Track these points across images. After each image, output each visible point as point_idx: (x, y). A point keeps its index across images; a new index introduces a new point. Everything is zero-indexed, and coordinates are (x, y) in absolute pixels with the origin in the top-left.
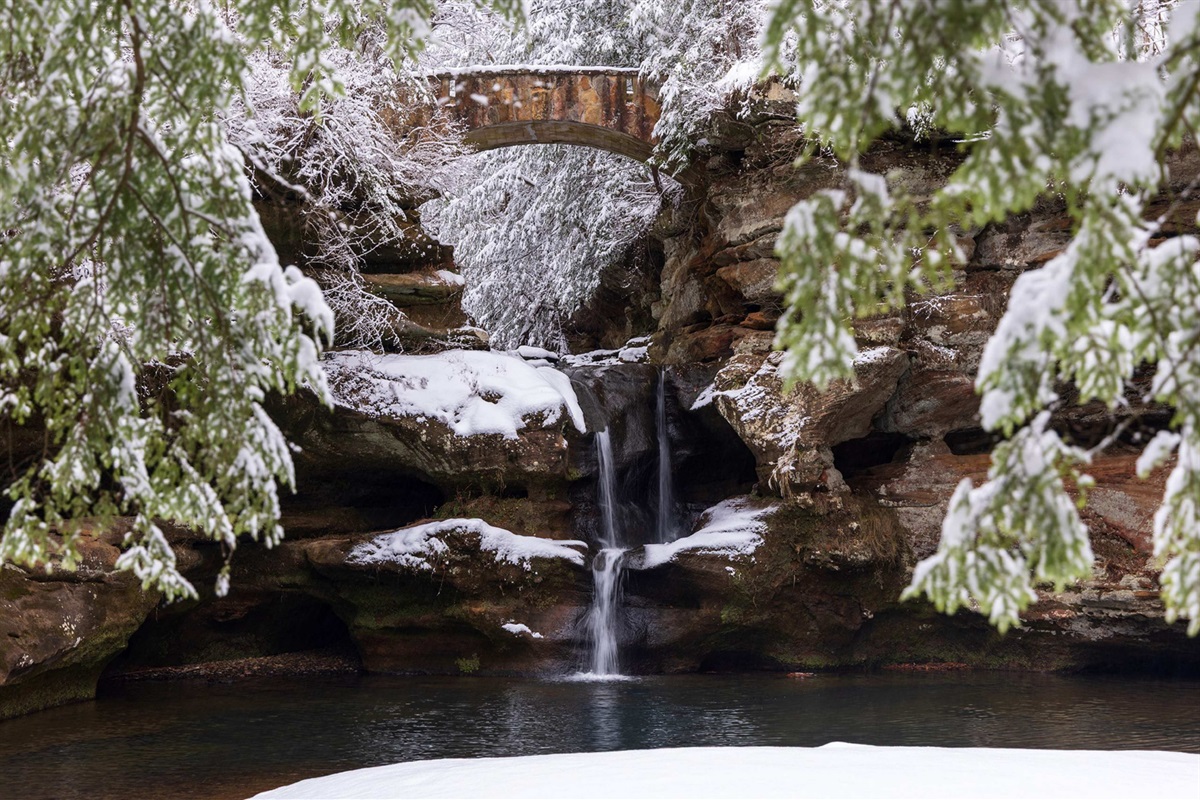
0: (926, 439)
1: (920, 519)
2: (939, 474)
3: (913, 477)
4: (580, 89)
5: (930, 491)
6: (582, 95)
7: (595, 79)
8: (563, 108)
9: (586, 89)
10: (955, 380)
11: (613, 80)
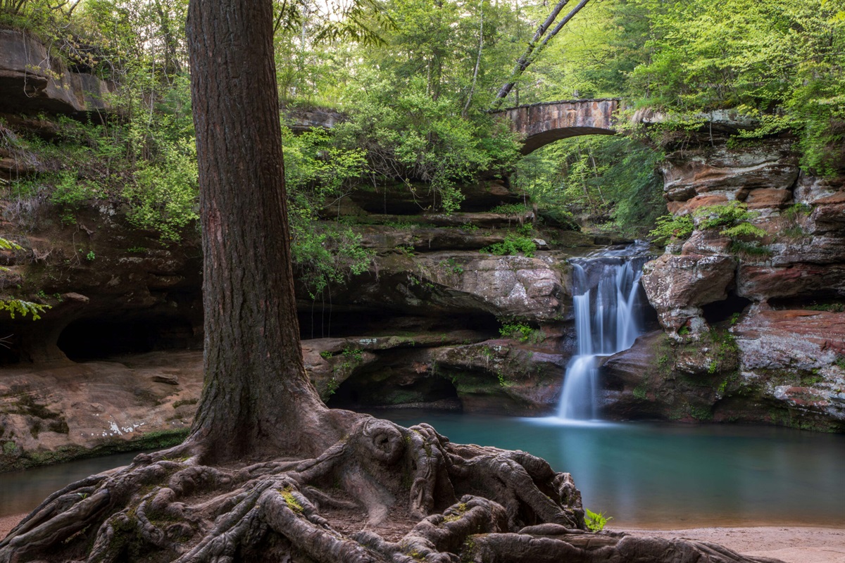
0: (757, 302)
1: (749, 346)
2: (761, 322)
3: (748, 323)
4: (592, 109)
5: (756, 330)
6: (594, 112)
7: (601, 103)
8: (583, 120)
9: (596, 109)
10: (763, 271)
11: (610, 103)
